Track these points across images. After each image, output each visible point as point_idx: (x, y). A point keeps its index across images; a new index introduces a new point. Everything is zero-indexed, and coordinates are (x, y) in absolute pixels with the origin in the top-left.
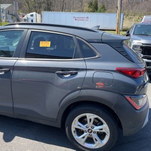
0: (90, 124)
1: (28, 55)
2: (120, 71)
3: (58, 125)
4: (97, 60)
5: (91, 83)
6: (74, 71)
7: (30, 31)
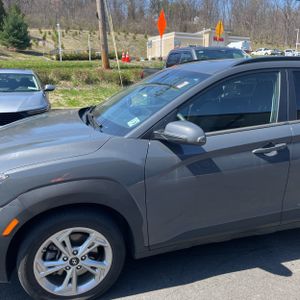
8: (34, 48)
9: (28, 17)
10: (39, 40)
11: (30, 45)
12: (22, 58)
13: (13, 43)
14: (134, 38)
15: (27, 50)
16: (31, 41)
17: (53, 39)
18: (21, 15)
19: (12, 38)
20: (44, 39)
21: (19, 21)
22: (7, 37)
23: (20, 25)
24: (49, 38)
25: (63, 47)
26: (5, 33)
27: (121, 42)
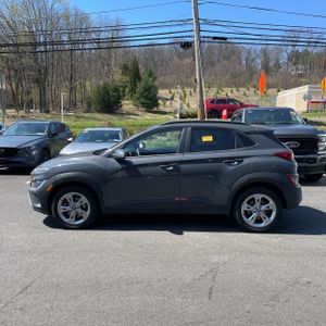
0: (258, 204)
1: (191, 151)
2: (278, 155)
3: (227, 212)
4: (258, 148)
5: (258, 168)
6: (240, 159)
7: (189, 129)
8: (161, 108)
9: (161, 79)
10: (167, 100)
11: (157, 105)
12: (149, 117)
13: (143, 104)
15: (155, 109)
16: (160, 101)
17: (181, 98)
18: (152, 79)
19: (142, 99)
20: (172, 98)
21: (150, 84)
22: (138, 99)
23: (150, 88)
24: (177, 99)
25: (188, 106)
26: (137, 95)
27: (250, 98)
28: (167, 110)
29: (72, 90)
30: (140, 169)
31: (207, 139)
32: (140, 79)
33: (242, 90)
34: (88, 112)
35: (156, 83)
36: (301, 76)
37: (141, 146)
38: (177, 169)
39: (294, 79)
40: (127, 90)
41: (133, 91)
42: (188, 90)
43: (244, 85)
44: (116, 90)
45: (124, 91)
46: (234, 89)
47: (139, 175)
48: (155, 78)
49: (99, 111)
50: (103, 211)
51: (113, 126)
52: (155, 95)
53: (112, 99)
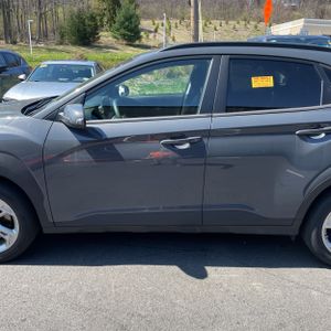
8: (144, 41)
9: (143, 7)
10: (151, 32)
11: (139, 38)
12: (130, 51)
13: (124, 36)
14: (256, 27)
15: (137, 42)
16: (142, 33)
17: (166, 31)
18: (133, 6)
19: (122, 31)
20: (156, 31)
21: (131, 13)
22: (118, 30)
23: (131, 17)
24: (162, 31)
25: (174, 40)
26: (117, 25)
27: (239, 32)
28: (151, 43)
29: (42, 17)
30: (119, 147)
31: (262, 82)
32: (119, 6)
33: (232, 23)
34: (61, 44)
35: (138, 12)
36: (294, 9)
37: (121, 90)
38: (198, 149)
39: (286, 13)
40: (105, 19)
41: (112, 20)
42: (173, 22)
43: (233, 19)
44: (93, 18)
45: (101, 20)
46: (223, 22)
47: (118, 157)
48: (137, 6)
49: (74, 44)
50: (45, 231)
51: (86, 60)
52: (136, 26)
53: (89, 30)
